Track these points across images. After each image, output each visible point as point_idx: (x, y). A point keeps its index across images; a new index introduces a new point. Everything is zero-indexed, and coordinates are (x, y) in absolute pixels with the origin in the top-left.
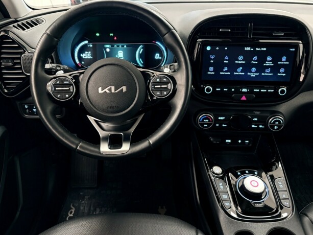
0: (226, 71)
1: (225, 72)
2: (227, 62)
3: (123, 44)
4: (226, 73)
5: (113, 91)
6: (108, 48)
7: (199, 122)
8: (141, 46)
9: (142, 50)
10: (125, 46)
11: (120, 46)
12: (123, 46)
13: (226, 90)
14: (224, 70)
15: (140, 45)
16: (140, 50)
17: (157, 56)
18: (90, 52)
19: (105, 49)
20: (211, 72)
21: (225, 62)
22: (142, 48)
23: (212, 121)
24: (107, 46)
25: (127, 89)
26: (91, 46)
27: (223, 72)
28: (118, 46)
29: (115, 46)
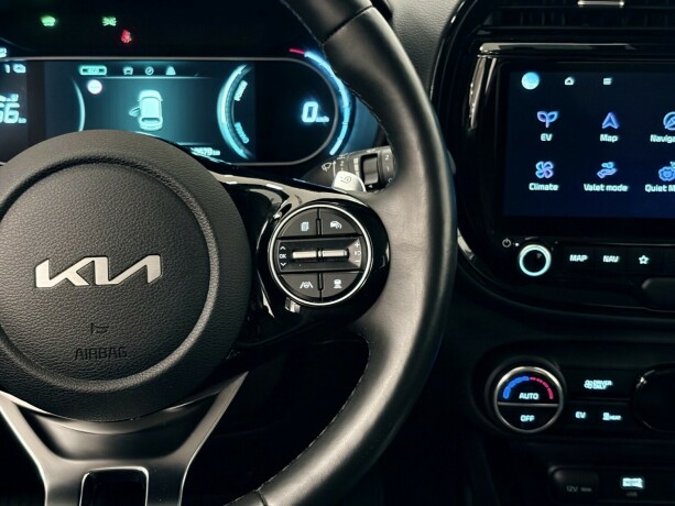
0: (609, 180)
1: (605, 181)
2: (614, 139)
3: (159, 61)
4: (610, 188)
5: (102, 277)
6: (95, 79)
7: (496, 403)
8: (239, 71)
9: (244, 85)
10: (171, 71)
11: (150, 70)
12: (160, 71)
13: (614, 259)
14: (601, 174)
15: (234, 66)
16: (234, 87)
17: (311, 113)
18: (15, 97)
19: (84, 80)
20: (545, 181)
21: (604, 138)
22: (245, 78)
23: (556, 400)
24: (93, 70)
25: (164, 267)
26: (20, 69)
27: (598, 181)
28: (139, 71)
29: (128, 70)
